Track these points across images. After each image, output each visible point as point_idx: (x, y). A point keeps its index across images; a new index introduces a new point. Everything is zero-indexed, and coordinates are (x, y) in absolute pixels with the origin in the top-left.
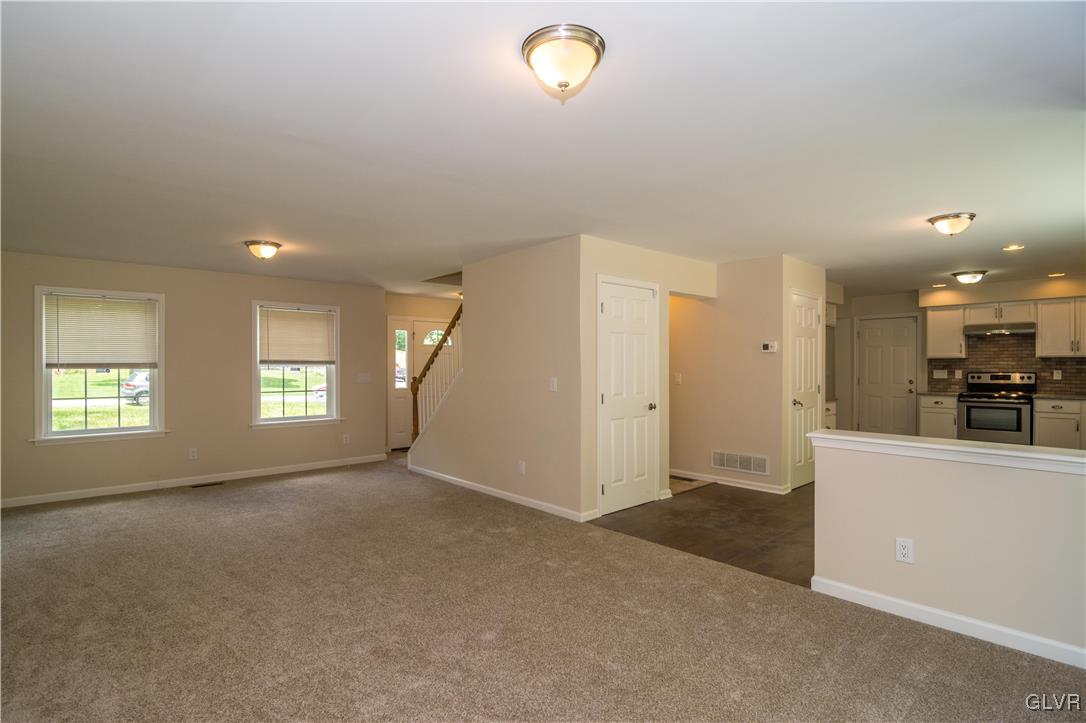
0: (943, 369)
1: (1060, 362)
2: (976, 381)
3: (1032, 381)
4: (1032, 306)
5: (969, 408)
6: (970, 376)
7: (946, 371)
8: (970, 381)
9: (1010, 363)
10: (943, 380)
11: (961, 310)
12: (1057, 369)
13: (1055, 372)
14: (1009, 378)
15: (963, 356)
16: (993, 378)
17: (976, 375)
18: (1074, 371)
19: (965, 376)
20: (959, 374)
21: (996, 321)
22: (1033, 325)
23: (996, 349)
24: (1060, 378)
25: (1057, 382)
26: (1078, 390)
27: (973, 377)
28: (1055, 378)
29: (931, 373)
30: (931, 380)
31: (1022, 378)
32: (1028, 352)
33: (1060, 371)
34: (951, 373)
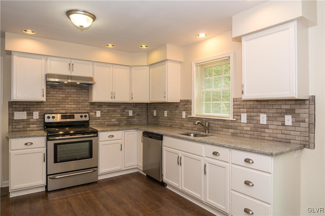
0: (23, 111)
1: (100, 105)
2: (51, 120)
3: (87, 119)
4: (91, 66)
5: (56, 145)
6: (46, 116)
7: (25, 113)
8: (47, 120)
9: (72, 106)
10: (23, 121)
11: (43, 61)
12: (98, 110)
13: (97, 112)
14: (72, 117)
15: (44, 99)
16: (63, 117)
17: (51, 116)
18: (106, 111)
19: (42, 116)
20: (36, 115)
21: (68, 73)
22: (91, 79)
23: (64, 96)
24: (100, 116)
25: (99, 118)
26: (108, 123)
27: (49, 117)
28: (97, 116)
29: (11, 115)
30: (12, 121)
31: (81, 116)
32: (83, 99)
33: (99, 112)
34: (30, 114)
